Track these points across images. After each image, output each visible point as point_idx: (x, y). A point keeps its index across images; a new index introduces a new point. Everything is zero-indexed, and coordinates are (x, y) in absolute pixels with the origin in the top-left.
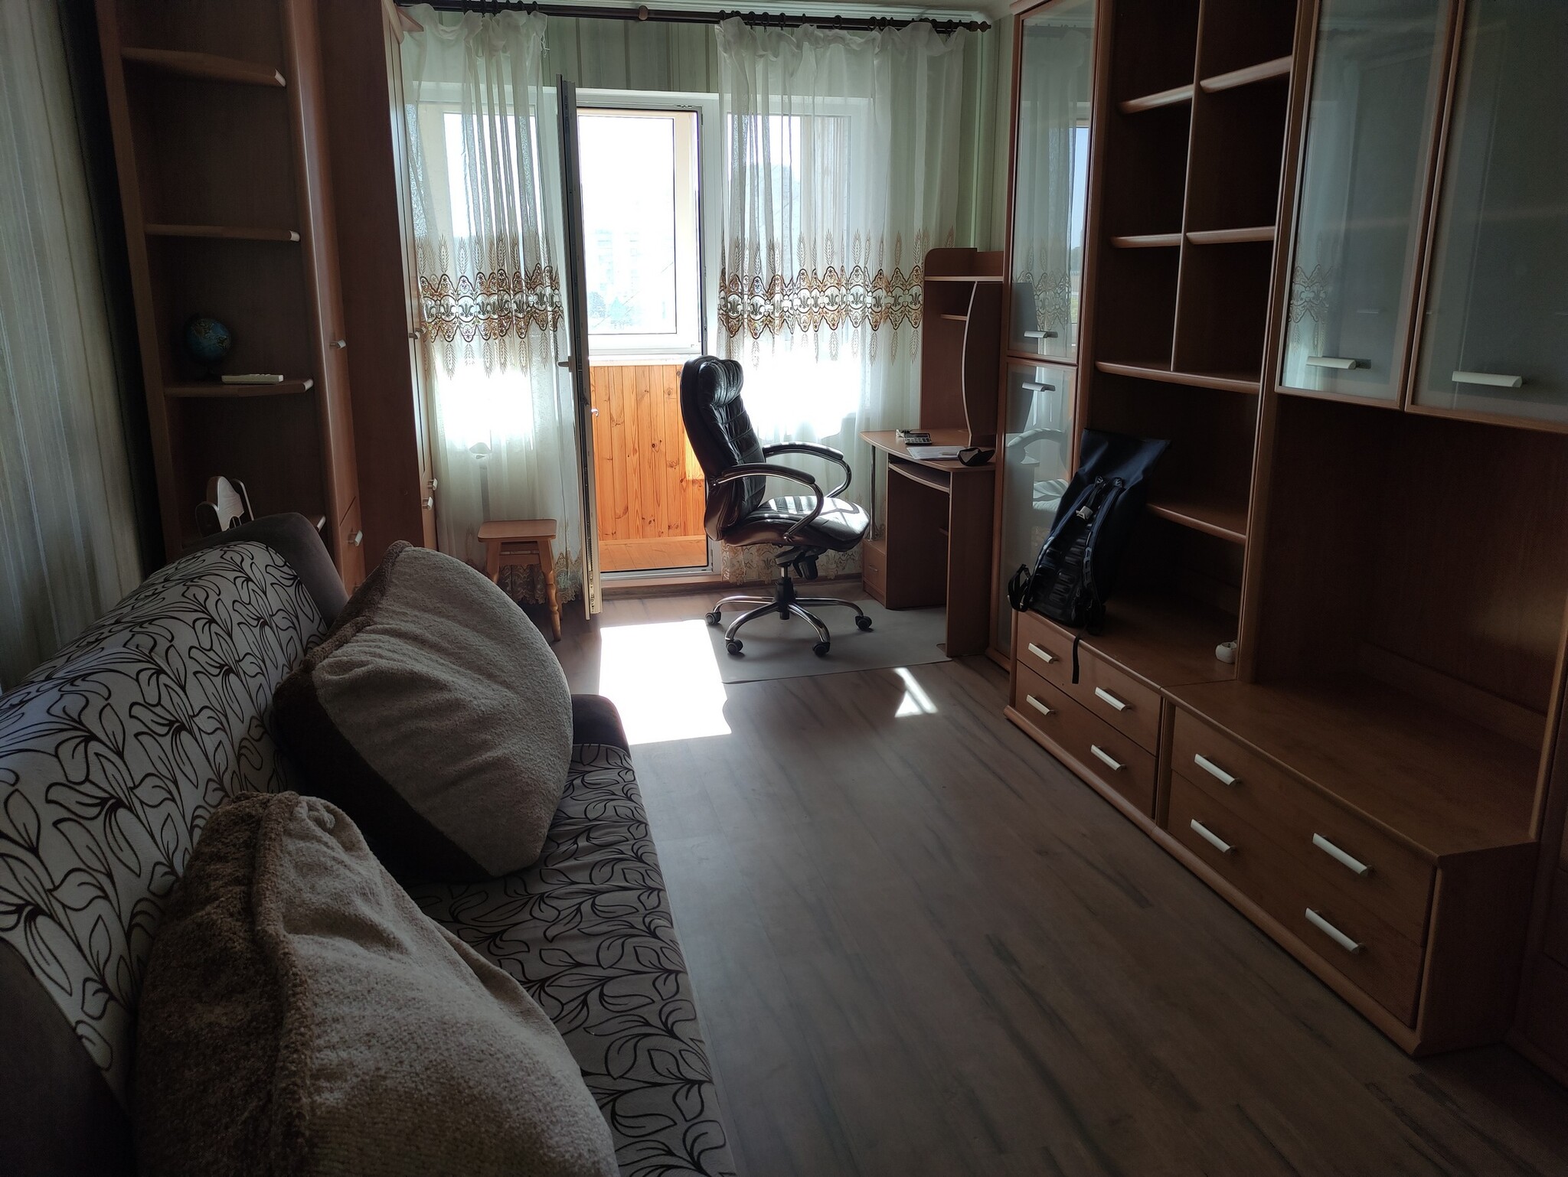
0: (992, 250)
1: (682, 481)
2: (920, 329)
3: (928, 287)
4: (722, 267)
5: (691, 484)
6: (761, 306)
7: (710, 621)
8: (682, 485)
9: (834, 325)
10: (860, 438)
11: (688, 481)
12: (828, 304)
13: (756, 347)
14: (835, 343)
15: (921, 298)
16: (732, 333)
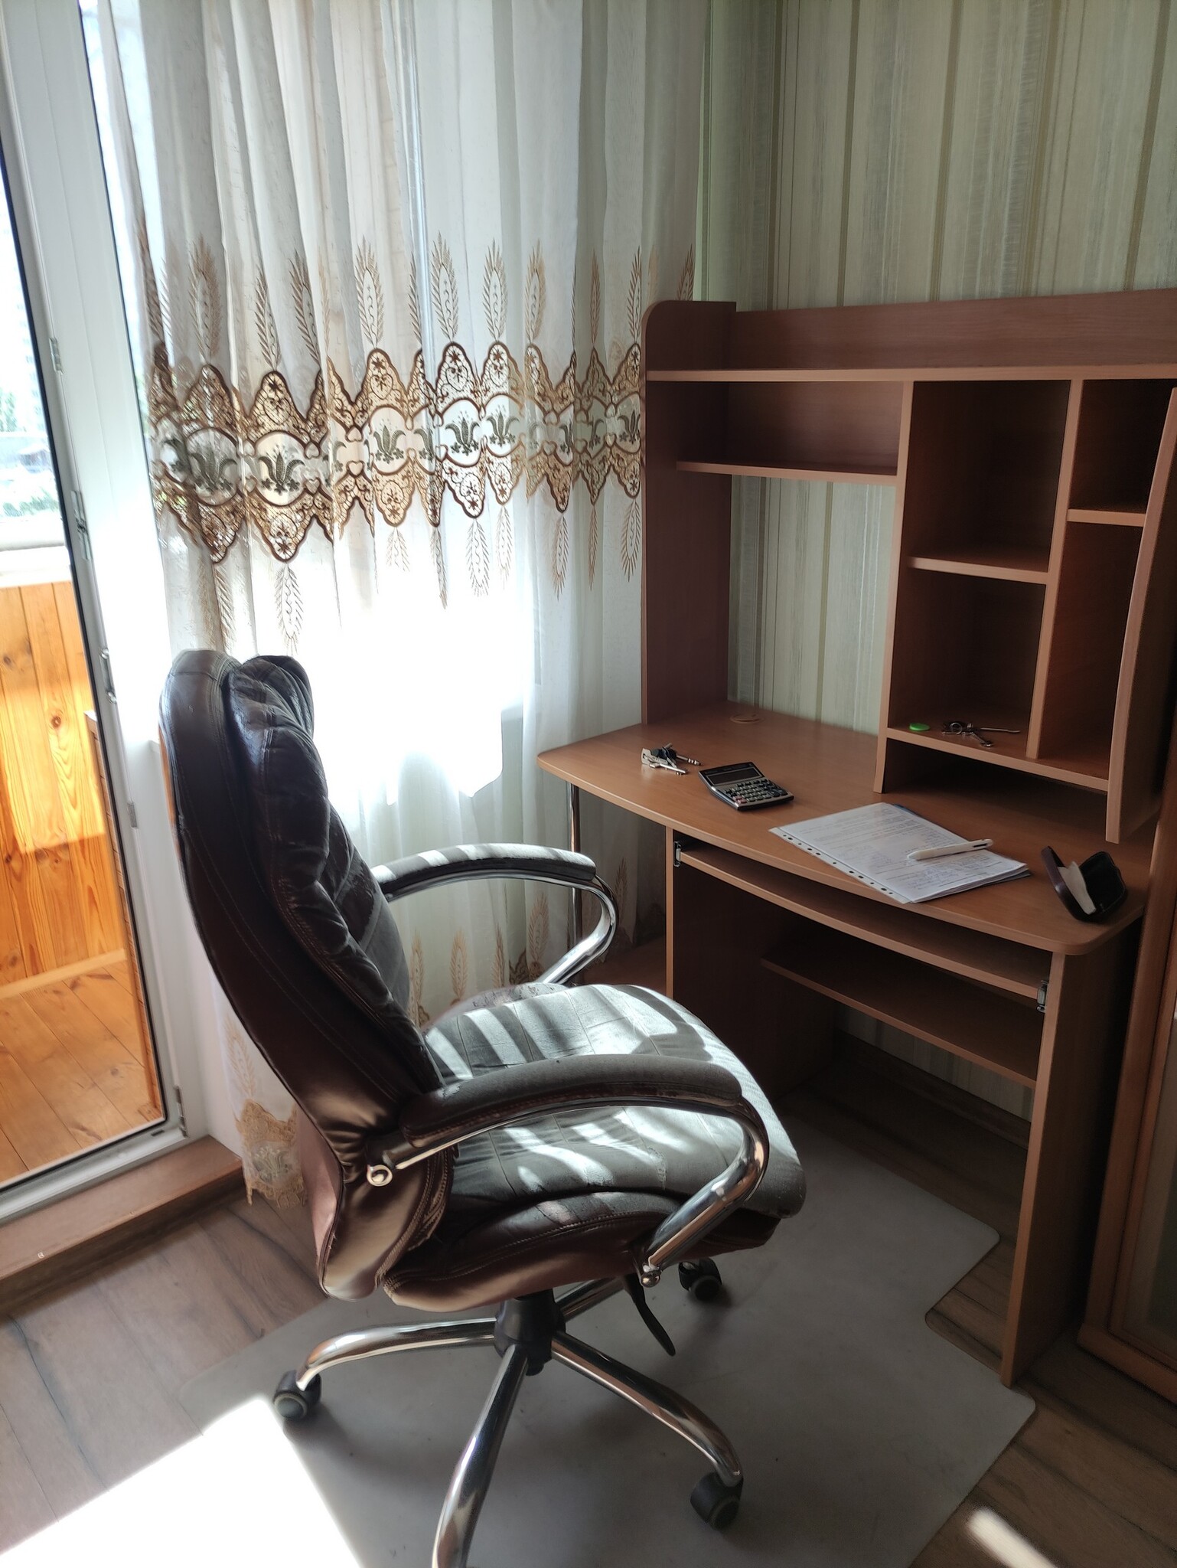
0: (781, 303)
1: (8, 859)
2: (639, 499)
3: (654, 394)
4: (152, 341)
5: (32, 862)
6: (295, 462)
7: (290, 1408)
8: (11, 869)
9: (473, 504)
10: (541, 775)
11: (24, 858)
12: (456, 449)
13: (287, 582)
14: (480, 550)
15: (641, 424)
16: (214, 550)
